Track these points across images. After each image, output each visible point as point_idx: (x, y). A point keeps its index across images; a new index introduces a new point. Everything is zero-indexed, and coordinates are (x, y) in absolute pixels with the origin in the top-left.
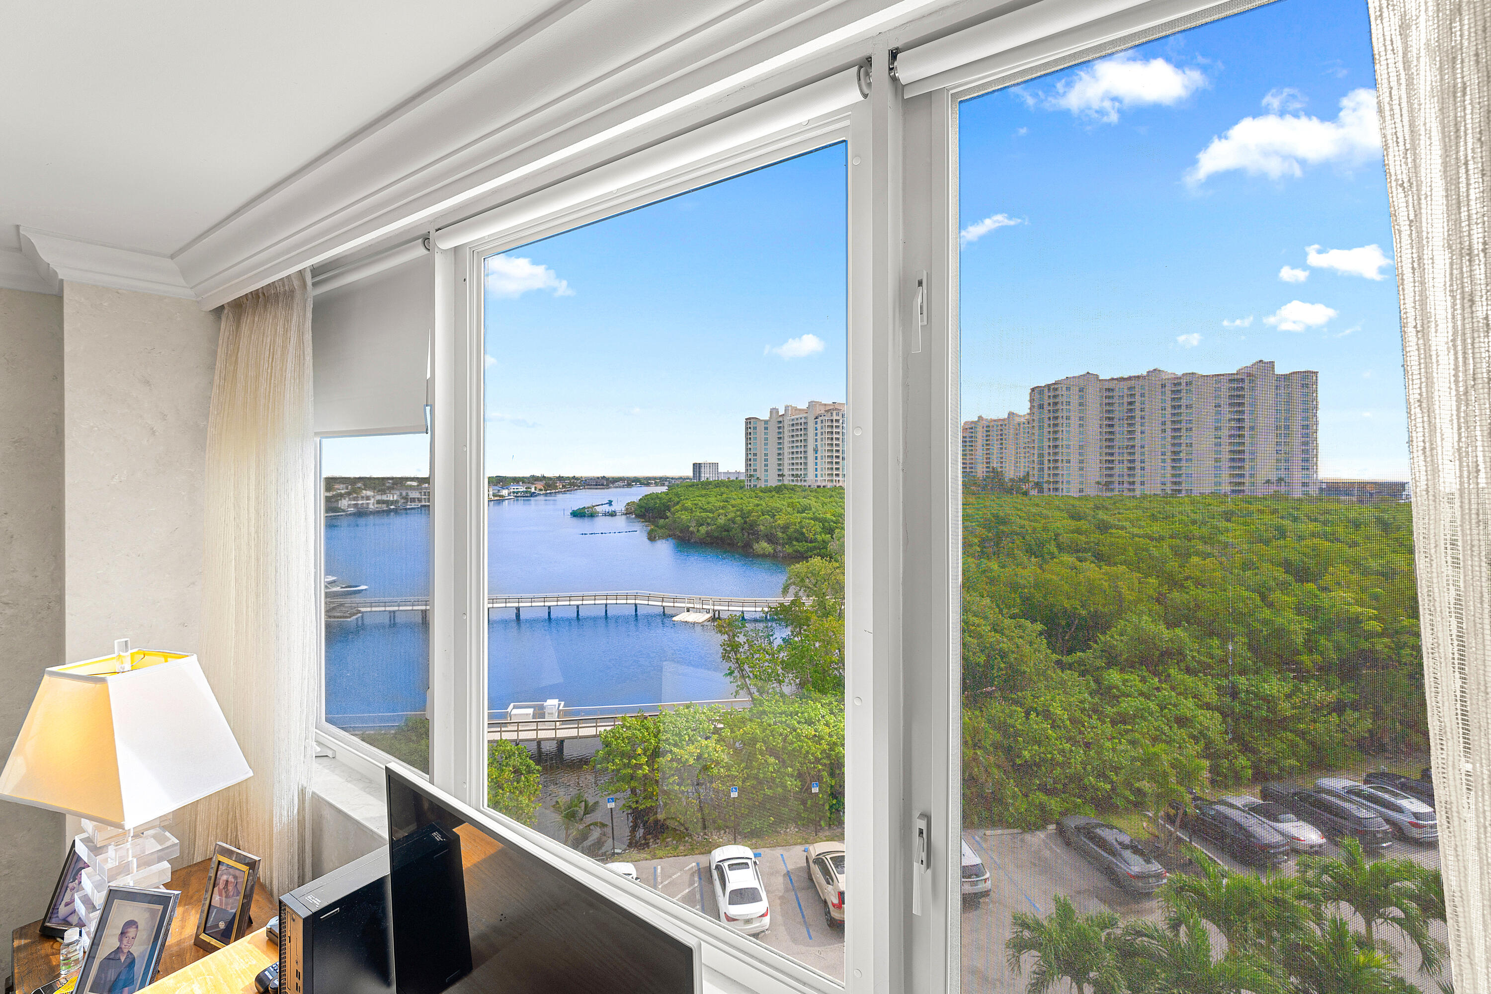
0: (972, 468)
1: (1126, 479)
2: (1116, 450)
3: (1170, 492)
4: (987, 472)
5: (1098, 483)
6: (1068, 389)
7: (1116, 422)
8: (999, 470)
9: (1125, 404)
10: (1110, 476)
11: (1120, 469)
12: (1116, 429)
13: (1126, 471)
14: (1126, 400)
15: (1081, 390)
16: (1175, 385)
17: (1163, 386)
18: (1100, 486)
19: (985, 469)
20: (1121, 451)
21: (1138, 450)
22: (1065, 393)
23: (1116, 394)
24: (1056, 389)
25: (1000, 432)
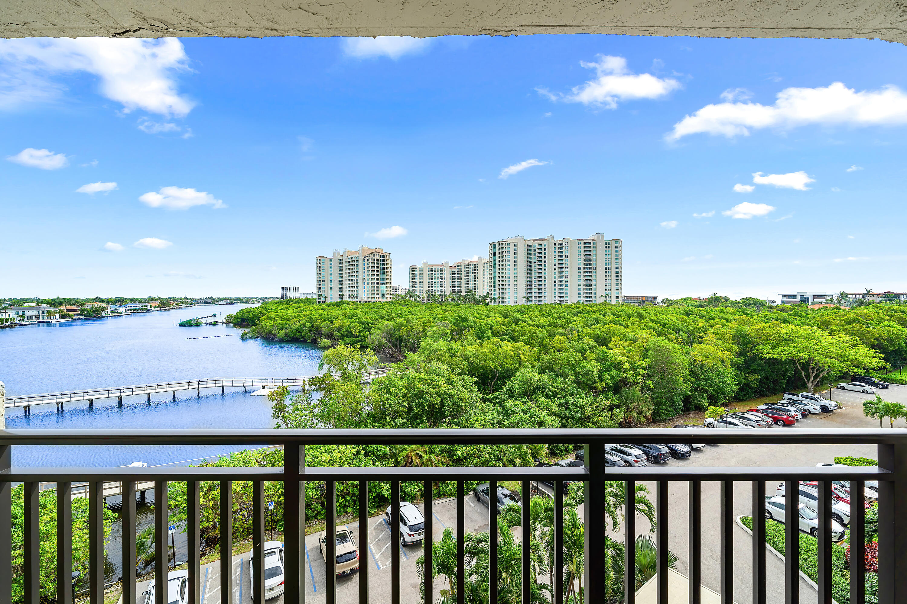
0: (459, 290)
1: (537, 295)
2: (533, 279)
3: (558, 302)
4: (467, 292)
5: (524, 297)
6: (509, 244)
7: (532, 263)
8: (474, 291)
9: (537, 254)
10: (530, 293)
11: (535, 290)
12: (533, 267)
13: (537, 291)
14: (537, 251)
15: (515, 245)
16: (560, 244)
17: (555, 244)
18: (525, 300)
19: (466, 291)
20: (535, 280)
21: (543, 279)
22: (507, 246)
23: (532, 248)
24: (502, 244)
25: (474, 269)
